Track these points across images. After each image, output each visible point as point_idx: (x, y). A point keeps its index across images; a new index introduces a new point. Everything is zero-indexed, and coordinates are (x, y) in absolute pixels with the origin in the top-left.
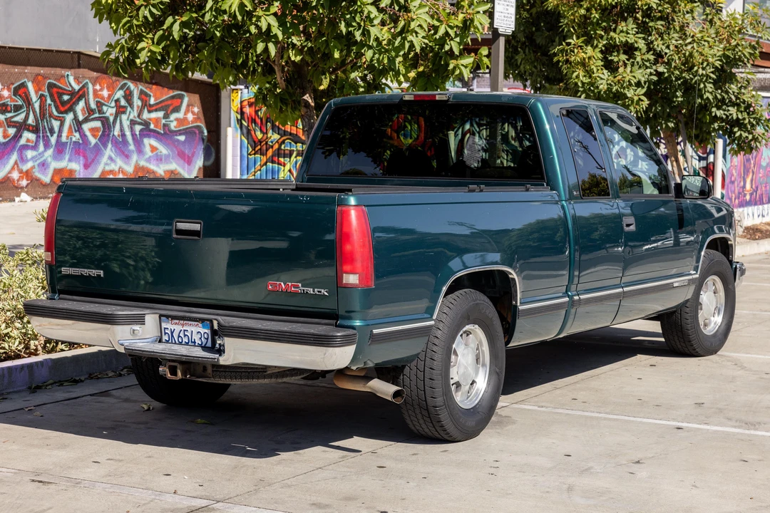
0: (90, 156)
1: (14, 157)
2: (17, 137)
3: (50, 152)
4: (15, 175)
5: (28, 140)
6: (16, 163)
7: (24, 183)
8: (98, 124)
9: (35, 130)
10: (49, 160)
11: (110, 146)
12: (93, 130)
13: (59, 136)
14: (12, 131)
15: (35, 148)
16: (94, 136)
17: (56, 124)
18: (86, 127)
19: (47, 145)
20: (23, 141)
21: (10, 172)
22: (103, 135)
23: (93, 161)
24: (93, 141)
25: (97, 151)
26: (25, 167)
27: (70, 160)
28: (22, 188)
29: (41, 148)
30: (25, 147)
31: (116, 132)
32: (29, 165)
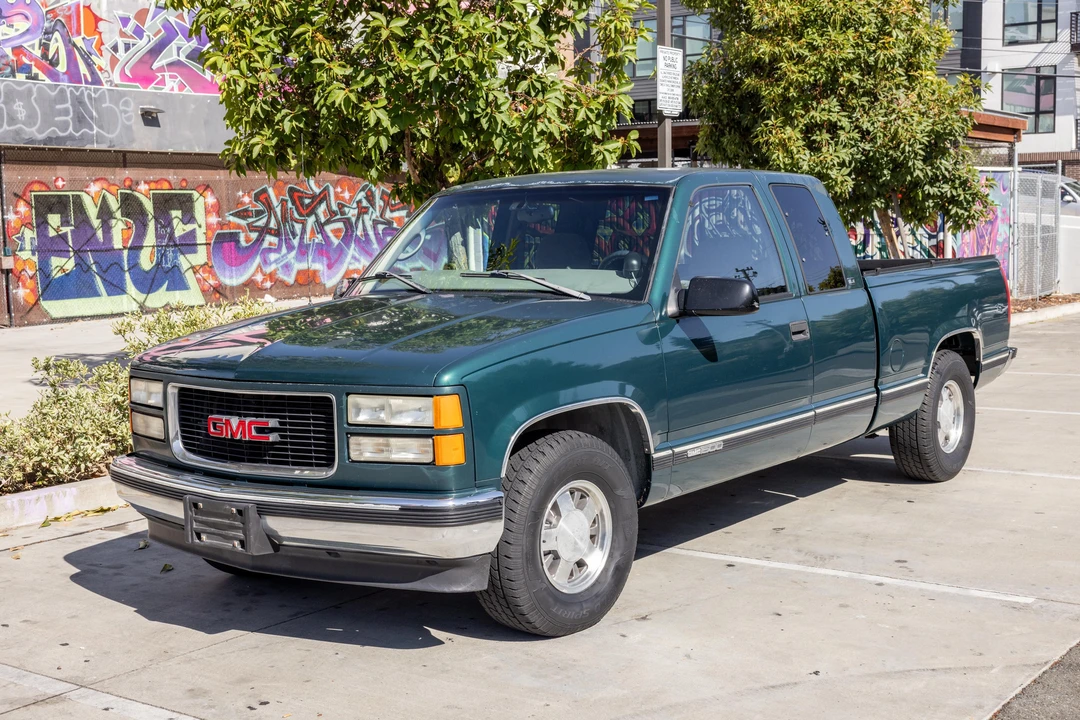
0: (334, 256)
1: (258, 260)
2: (260, 240)
3: (293, 253)
4: (259, 278)
5: (270, 244)
6: (259, 266)
7: (268, 284)
8: (340, 225)
9: (277, 233)
10: (293, 261)
11: (353, 245)
12: (336, 232)
13: (302, 238)
14: (254, 236)
15: (278, 250)
16: (337, 237)
17: (298, 227)
18: (328, 229)
19: (290, 248)
20: (265, 245)
21: (253, 275)
22: (346, 235)
23: (336, 261)
24: (336, 241)
25: (341, 252)
26: (269, 270)
27: (313, 261)
28: (266, 289)
29: (284, 250)
30: (270, 250)
31: (359, 232)
32: (273, 267)
